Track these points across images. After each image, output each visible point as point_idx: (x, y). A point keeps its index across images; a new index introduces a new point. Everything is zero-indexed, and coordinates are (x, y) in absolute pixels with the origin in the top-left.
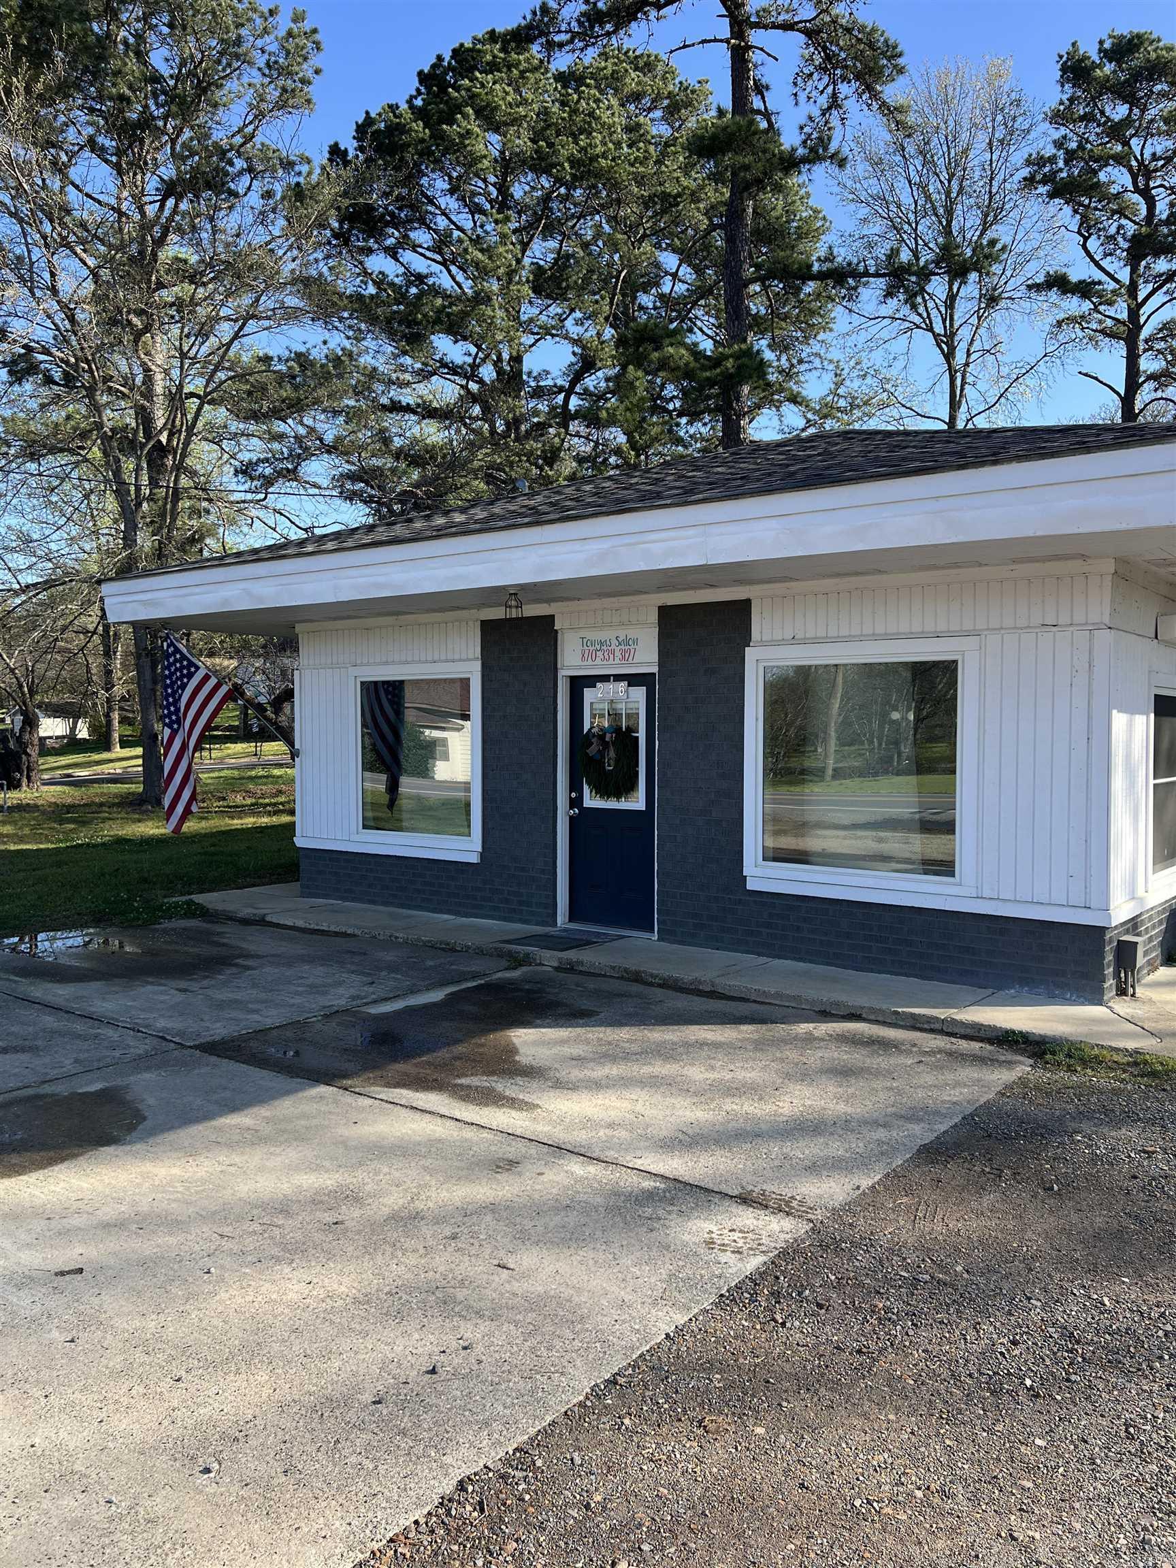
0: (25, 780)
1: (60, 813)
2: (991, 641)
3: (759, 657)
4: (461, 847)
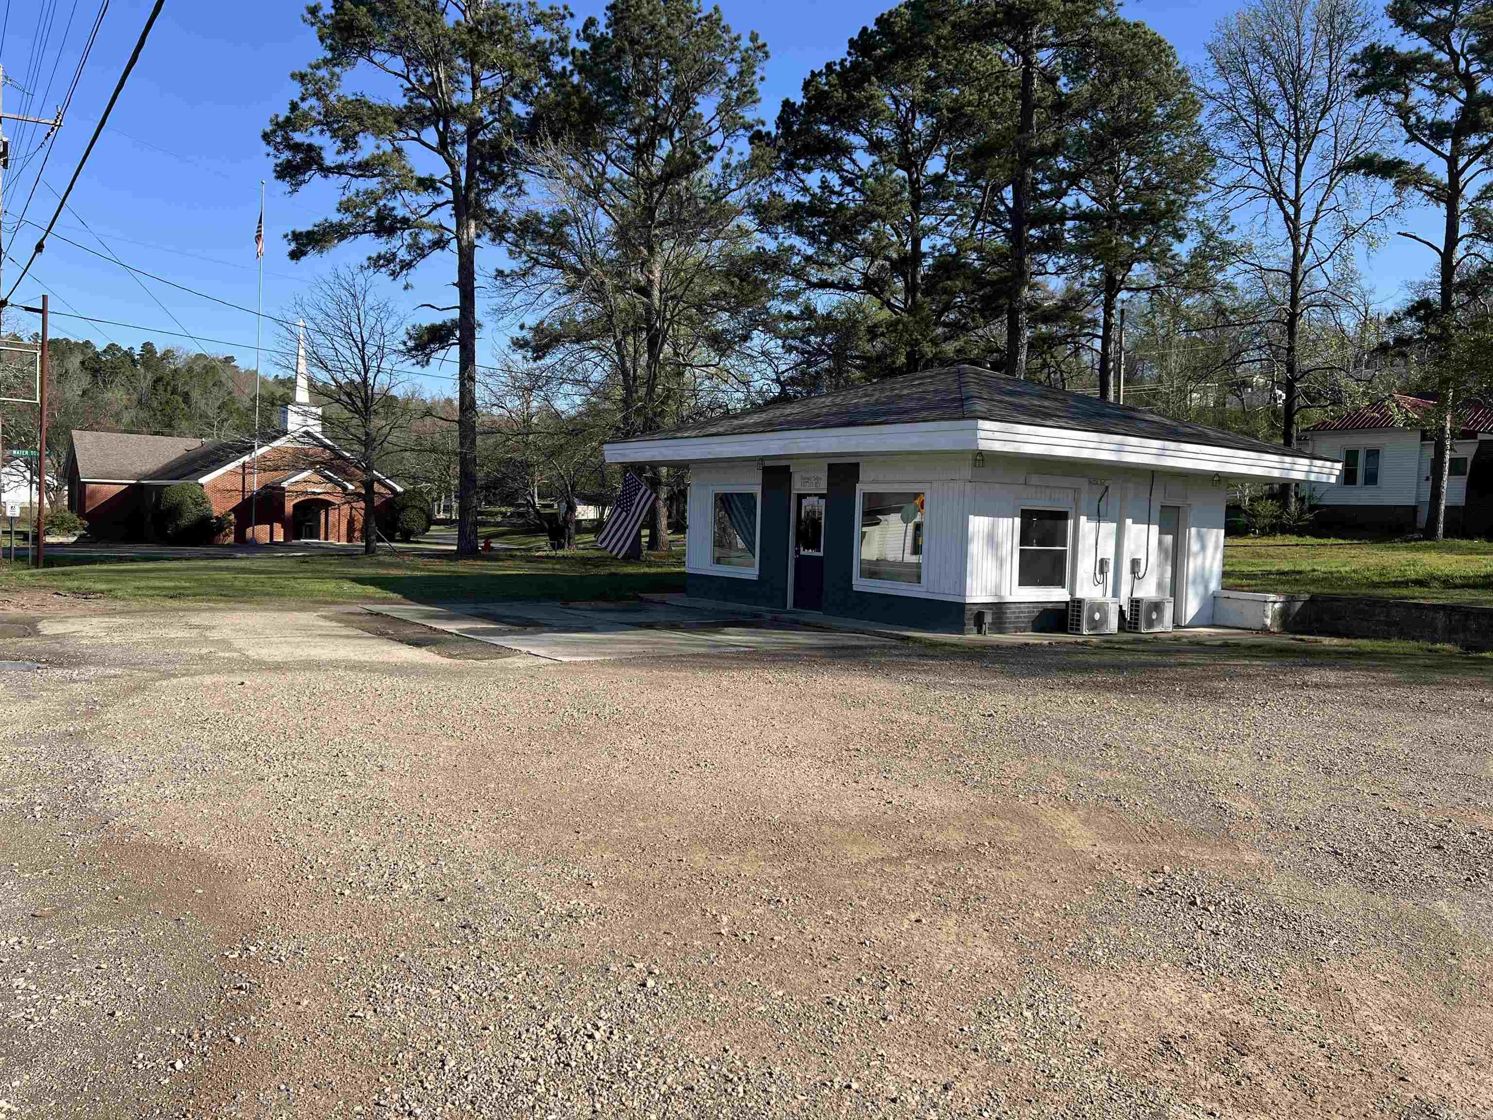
0: (566, 545)
1: (584, 561)
2: (935, 485)
3: (861, 488)
4: (751, 572)
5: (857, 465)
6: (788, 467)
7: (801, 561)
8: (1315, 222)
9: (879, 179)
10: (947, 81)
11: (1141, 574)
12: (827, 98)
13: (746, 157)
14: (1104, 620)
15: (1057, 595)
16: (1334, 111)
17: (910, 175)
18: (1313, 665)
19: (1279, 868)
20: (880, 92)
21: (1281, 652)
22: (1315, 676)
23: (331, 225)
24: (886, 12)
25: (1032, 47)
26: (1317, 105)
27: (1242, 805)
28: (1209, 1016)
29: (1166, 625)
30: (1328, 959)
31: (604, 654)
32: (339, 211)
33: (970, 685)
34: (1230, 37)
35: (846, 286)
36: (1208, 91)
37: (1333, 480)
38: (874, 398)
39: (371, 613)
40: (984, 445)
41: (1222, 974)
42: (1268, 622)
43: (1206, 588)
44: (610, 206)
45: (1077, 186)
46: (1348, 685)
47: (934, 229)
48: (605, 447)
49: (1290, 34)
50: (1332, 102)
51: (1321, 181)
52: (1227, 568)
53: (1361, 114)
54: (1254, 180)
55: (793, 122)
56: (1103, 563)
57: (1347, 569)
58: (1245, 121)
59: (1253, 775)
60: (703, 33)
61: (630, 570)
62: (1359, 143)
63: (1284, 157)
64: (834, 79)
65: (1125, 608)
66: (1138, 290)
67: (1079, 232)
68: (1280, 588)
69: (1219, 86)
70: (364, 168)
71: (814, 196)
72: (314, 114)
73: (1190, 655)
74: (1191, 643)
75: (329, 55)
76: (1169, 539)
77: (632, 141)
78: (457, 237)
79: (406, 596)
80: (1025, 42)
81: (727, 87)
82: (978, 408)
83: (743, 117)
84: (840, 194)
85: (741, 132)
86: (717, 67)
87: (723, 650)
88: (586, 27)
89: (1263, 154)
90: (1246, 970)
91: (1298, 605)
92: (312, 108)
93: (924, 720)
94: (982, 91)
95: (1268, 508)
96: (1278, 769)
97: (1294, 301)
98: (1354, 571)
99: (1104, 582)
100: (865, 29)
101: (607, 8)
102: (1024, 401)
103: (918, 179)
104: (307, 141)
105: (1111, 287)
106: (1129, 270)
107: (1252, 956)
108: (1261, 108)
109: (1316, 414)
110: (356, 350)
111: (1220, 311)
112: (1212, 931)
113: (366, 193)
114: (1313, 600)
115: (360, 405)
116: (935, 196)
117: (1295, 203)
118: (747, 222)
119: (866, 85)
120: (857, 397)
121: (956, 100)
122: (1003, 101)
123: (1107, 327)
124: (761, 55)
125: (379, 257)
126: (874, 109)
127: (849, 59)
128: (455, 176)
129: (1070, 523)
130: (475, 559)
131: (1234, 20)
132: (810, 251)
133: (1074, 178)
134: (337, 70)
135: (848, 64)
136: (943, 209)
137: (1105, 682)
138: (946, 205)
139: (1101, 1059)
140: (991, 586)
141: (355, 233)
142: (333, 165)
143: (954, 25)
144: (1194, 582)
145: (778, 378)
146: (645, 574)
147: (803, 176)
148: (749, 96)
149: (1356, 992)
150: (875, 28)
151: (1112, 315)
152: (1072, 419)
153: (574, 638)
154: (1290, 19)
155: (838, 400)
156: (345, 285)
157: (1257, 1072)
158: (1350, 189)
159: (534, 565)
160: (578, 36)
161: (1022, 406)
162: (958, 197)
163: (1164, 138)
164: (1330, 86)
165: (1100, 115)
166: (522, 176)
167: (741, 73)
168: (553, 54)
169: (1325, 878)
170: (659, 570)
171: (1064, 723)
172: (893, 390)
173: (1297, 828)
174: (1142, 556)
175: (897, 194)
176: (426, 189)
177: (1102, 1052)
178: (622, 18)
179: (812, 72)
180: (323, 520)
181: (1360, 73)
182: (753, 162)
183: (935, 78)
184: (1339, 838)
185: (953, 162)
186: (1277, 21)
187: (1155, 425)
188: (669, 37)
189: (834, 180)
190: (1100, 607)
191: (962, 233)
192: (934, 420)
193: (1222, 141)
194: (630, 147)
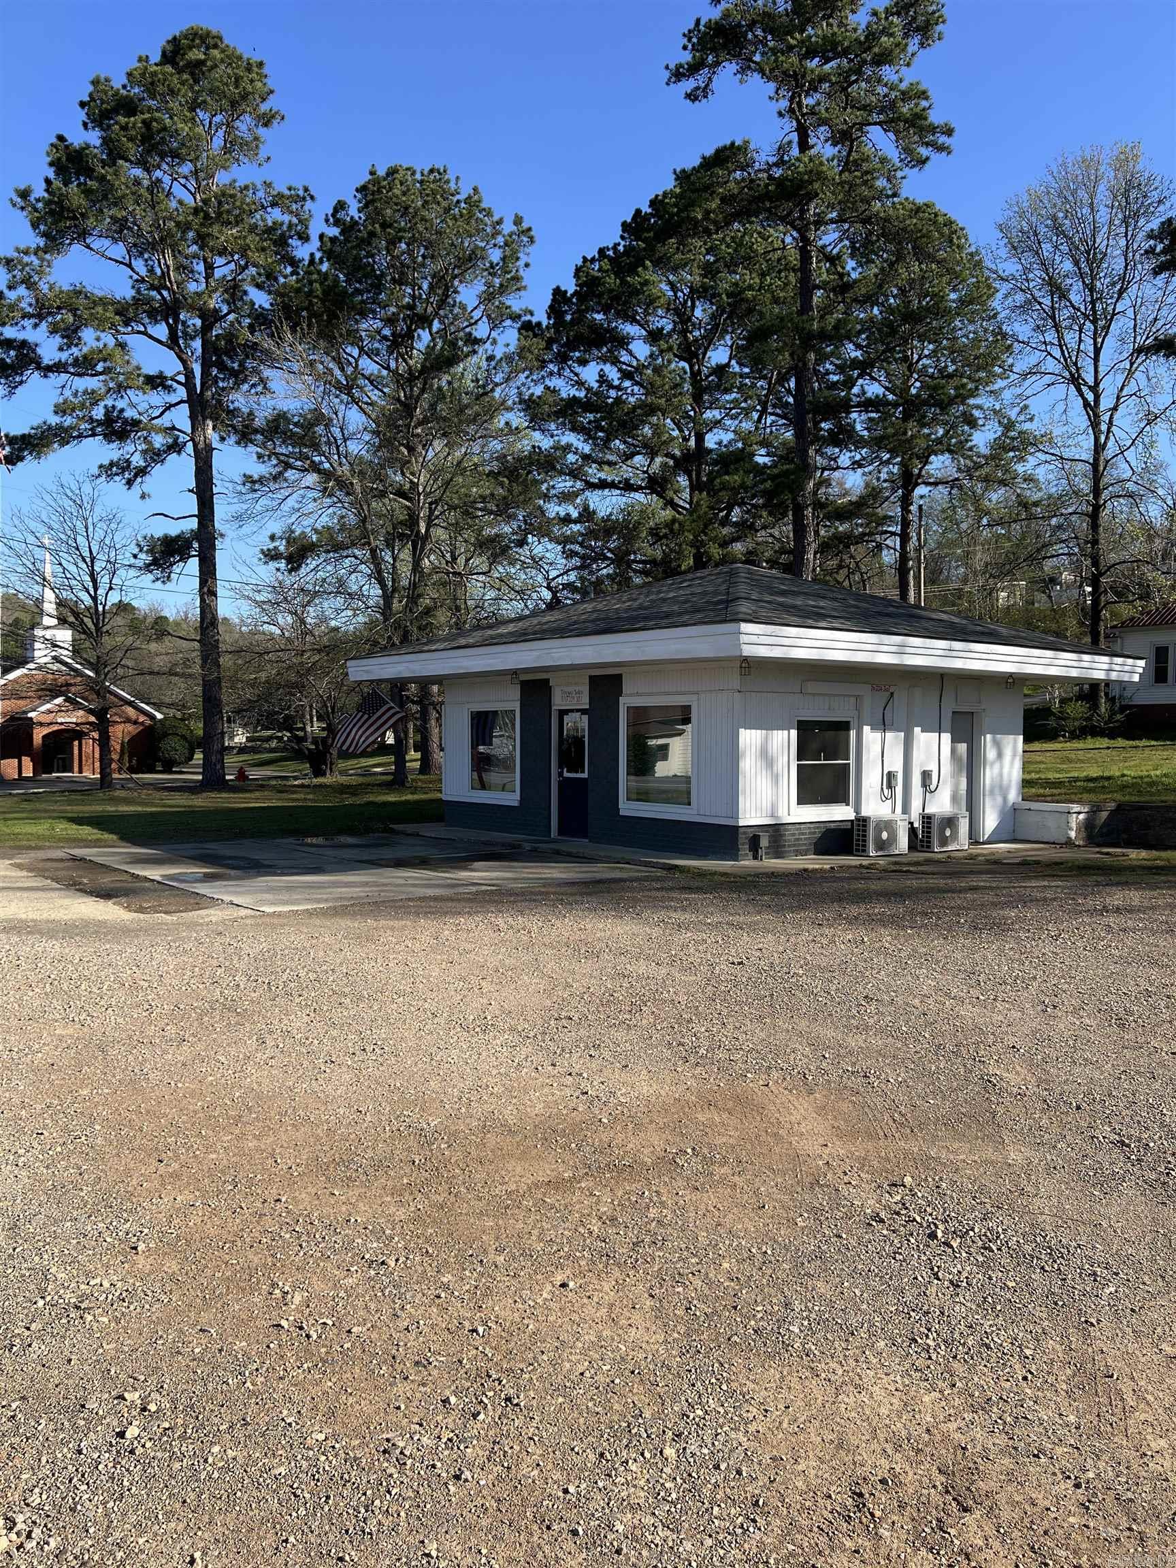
0: (328, 772)
1: (343, 789)
2: (703, 696)
3: (625, 702)
4: (512, 798)
5: (619, 677)
6: (547, 681)
7: (564, 784)
8: (1115, 409)
9: (657, 370)
10: (726, 266)
11: (933, 787)
12: (599, 285)
13: (512, 348)
14: (893, 838)
15: (841, 813)
16: (1133, 290)
17: (691, 367)
18: (1118, 884)
19: (1051, 1169)
20: (654, 278)
21: (1083, 870)
22: (1117, 897)
23: (50, 427)
24: (660, 193)
25: (809, 223)
26: (1113, 284)
27: (1015, 1076)
28: (926, 1437)
29: (961, 843)
30: (1099, 1321)
31: (318, 901)
32: (56, 413)
33: (728, 923)
34: (1022, 214)
35: (628, 487)
36: (1000, 272)
37: (1136, 678)
38: (637, 603)
39: (74, 859)
40: (748, 651)
41: (955, 1357)
42: (1073, 834)
43: (1005, 799)
44: (367, 403)
45: (870, 375)
46: (1153, 908)
47: (717, 423)
48: (349, 663)
49: (1084, 211)
50: (1129, 282)
51: (1122, 365)
52: (1028, 777)
53: (1160, 293)
54: (1051, 365)
55: (566, 311)
56: (891, 776)
57: (1158, 773)
58: (1040, 304)
59: (1034, 1033)
60: (461, 216)
61: (392, 798)
62: (1159, 324)
63: (1080, 341)
64: (606, 265)
65: (916, 825)
66: (936, 484)
67: (871, 425)
68: (1085, 796)
69: (1011, 267)
70: (84, 366)
71: (589, 390)
72: (23, 305)
73: (984, 877)
74: (988, 862)
75: (41, 242)
76: (962, 748)
77: (387, 332)
78: (192, 440)
79: (122, 839)
80: (801, 218)
81: (490, 274)
82: (743, 609)
83: (510, 307)
84: (618, 388)
85: (508, 322)
86: (479, 253)
87: (461, 890)
88: (336, 210)
89: (1060, 338)
90: (988, 1347)
91: (1104, 815)
92: (20, 299)
93: (664, 971)
94: (763, 275)
95: (1078, 709)
96: (1064, 1024)
97: (1097, 491)
98: (1165, 775)
99: (893, 797)
100: (638, 212)
101: (357, 190)
102: (799, 602)
103: (699, 371)
104: (21, 336)
105: (908, 481)
106: (926, 463)
107: (1000, 1321)
108: (1056, 289)
109: (1125, 611)
110: (84, 566)
111: (1024, 504)
112: (951, 1282)
113: (85, 392)
114: (1120, 808)
115: (90, 625)
116: (718, 387)
117: (1095, 389)
118: (517, 419)
119: (640, 269)
120: (620, 601)
121: (736, 284)
122: (786, 285)
123: (906, 524)
124: (525, 239)
125: (112, 464)
126: (649, 296)
127: (623, 243)
128: (189, 374)
129: (853, 733)
130: (220, 791)
131: (1026, 197)
132: (587, 449)
133: (864, 367)
134: (48, 256)
135: (621, 248)
136: (727, 402)
137: (883, 914)
138: (728, 397)
139: (758, 1535)
140: (766, 804)
141: (79, 437)
142: (51, 363)
143: (723, 200)
144: (992, 792)
145: (549, 584)
146: (407, 802)
147: (578, 369)
148: (514, 283)
149: (1133, 1379)
150: (649, 211)
151: (910, 511)
152: (848, 619)
153: (292, 882)
154: (1082, 194)
155: (600, 606)
156: (70, 494)
157: (980, 1543)
158: (1151, 374)
159: (285, 795)
160: (327, 221)
161: (794, 607)
162: (741, 389)
163: (957, 323)
164: (1127, 265)
165: (892, 301)
166: (267, 373)
167: (504, 259)
168: (291, 237)
169: (1107, 1183)
170: (423, 797)
171: (822, 969)
172: (659, 592)
173: (1078, 1108)
174: (933, 767)
175: (676, 386)
176: (154, 388)
177: (761, 1522)
178: (373, 201)
179: (584, 258)
180: (76, 751)
181: (1158, 250)
182: (522, 352)
183: (715, 262)
184: (1127, 1119)
185: (738, 353)
186: (1071, 198)
187: (942, 624)
188: (423, 219)
189: (613, 374)
190: (889, 825)
191: (747, 426)
192: (694, 624)
193: (1016, 325)
194: (385, 338)
